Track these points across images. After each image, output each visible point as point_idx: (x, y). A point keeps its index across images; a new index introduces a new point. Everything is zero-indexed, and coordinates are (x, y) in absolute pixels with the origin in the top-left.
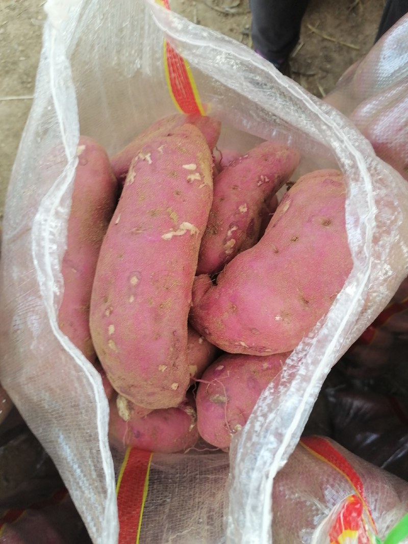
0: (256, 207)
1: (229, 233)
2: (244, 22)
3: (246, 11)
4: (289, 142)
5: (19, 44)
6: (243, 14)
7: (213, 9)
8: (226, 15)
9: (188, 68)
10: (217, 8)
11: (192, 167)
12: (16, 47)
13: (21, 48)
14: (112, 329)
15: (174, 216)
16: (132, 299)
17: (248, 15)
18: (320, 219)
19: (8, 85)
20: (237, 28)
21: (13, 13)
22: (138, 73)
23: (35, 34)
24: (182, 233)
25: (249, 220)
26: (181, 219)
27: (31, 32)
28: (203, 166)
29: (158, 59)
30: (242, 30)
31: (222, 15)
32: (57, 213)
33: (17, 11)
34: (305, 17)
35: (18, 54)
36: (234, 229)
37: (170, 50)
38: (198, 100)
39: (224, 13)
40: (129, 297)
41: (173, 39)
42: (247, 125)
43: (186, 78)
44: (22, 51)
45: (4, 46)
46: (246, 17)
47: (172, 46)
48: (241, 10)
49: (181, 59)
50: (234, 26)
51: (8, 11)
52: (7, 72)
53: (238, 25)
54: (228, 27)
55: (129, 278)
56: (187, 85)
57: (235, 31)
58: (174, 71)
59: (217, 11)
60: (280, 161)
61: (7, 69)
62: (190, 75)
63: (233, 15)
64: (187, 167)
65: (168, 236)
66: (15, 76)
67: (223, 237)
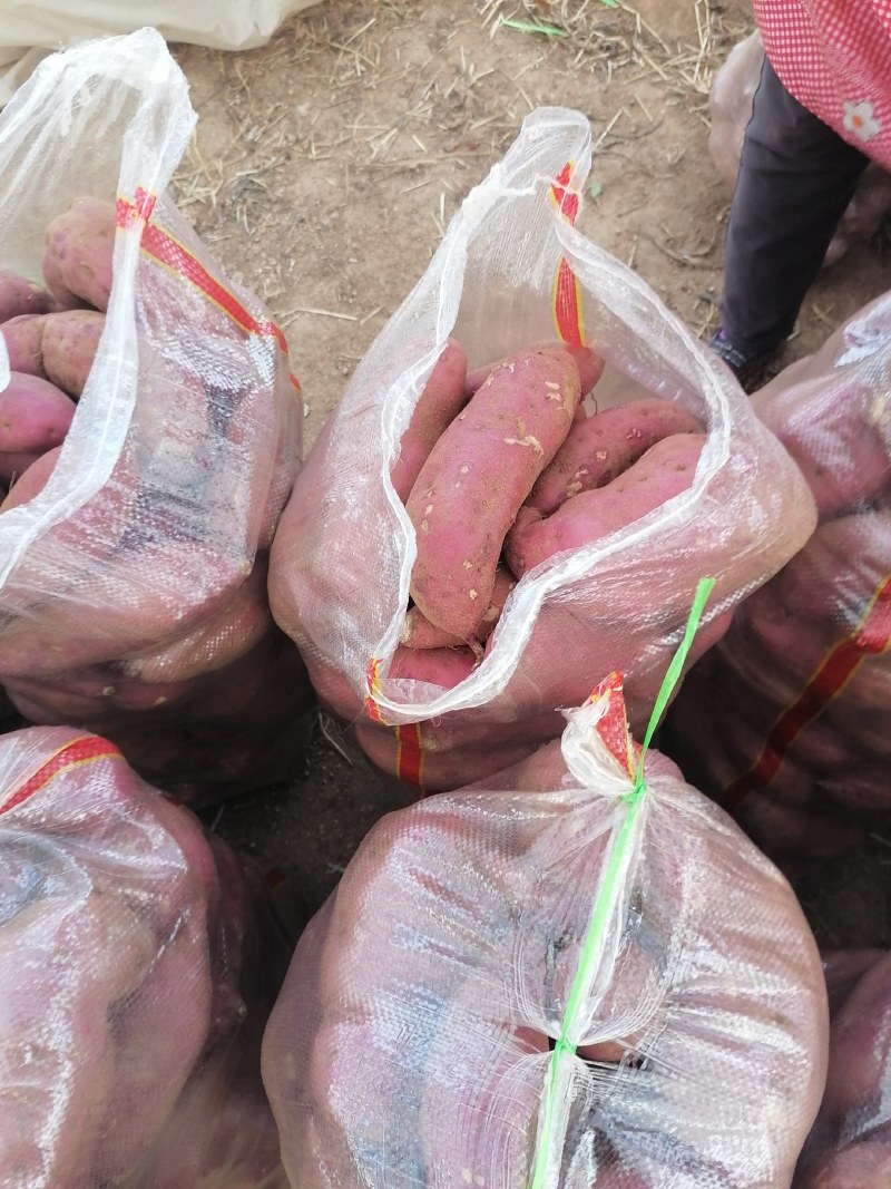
0: (617, 461)
1: (577, 475)
2: (708, 280)
3: (716, 266)
4: (676, 398)
5: (353, 239)
6: (710, 269)
7: (663, 252)
8: (683, 265)
9: (578, 287)
10: (670, 252)
11: (555, 386)
12: (349, 242)
13: (354, 245)
14: (430, 509)
15: (522, 425)
16: (458, 485)
17: (718, 272)
18: (675, 464)
19: (322, 292)
20: (695, 288)
21: (358, 194)
22: (526, 285)
23: (382, 230)
24: (526, 444)
25: (604, 470)
26: (530, 431)
27: (378, 227)
28: (567, 390)
29: (550, 274)
30: (702, 292)
31: (675, 263)
32: (410, 391)
33: (365, 193)
34: (812, 293)
35: (348, 252)
36: (585, 472)
37: (564, 266)
38: (581, 325)
39: (678, 261)
40: (456, 482)
41: (570, 255)
42: (632, 369)
43: (574, 297)
44: (355, 250)
45: (332, 237)
46: (713, 275)
47: (568, 262)
48: (708, 262)
49: (573, 276)
50: (691, 283)
51: (352, 189)
52: (325, 274)
53: (697, 284)
54: (681, 284)
55: (461, 466)
56: (573, 306)
57: (689, 291)
58: (563, 288)
59: (668, 255)
60: (661, 420)
61: (326, 269)
62: (578, 295)
63: (694, 267)
64: (549, 384)
65: (511, 441)
66: (336, 283)
67: (569, 476)
